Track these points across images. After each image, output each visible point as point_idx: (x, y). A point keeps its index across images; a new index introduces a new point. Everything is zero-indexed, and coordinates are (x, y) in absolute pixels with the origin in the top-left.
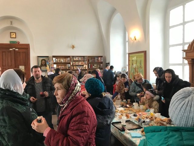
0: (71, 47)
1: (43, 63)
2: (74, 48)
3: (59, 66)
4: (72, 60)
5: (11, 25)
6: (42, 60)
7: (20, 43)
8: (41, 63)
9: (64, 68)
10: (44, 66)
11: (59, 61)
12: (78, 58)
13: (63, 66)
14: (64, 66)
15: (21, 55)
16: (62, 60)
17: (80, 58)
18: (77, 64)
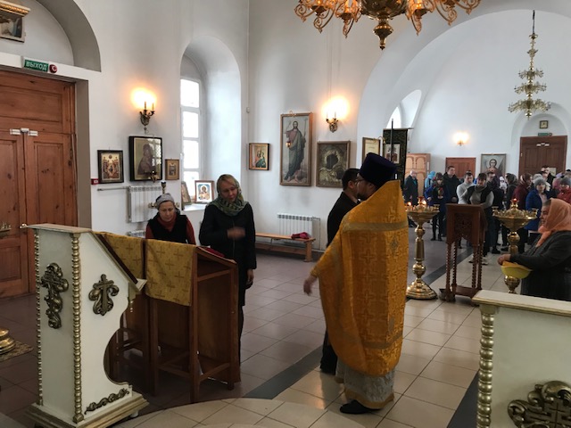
7: (552, 135)
15: (553, 153)
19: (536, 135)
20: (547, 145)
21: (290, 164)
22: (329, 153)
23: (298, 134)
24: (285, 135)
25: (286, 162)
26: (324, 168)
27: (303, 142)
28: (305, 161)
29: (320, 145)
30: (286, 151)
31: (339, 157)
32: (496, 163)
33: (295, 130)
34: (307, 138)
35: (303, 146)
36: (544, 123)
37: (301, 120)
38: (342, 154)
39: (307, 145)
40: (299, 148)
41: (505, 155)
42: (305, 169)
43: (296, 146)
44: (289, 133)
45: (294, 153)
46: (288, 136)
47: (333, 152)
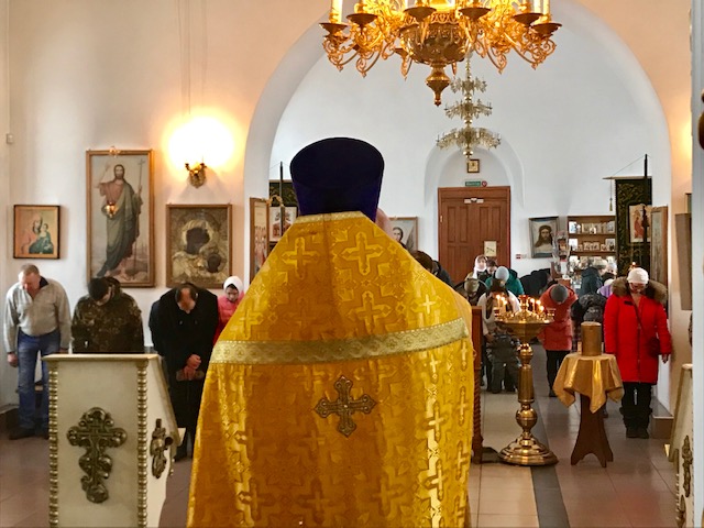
1: (543, 235)
3: (586, 244)
6: (542, 228)
7: (489, 185)
8: (540, 236)
9: (598, 248)
10: (546, 242)
11: (586, 230)
13: (595, 244)
14: (597, 244)
15: (490, 215)
16: (593, 229)
19: (463, 185)
20: (481, 201)
21: (108, 247)
22: (190, 225)
23: (126, 189)
24: (96, 192)
25: (102, 244)
26: (182, 254)
27: (137, 204)
28: (143, 240)
29: (172, 209)
30: (101, 221)
31: (211, 233)
32: (402, 234)
33: (119, 182)
34: (145, 197)
35: (136, 212)
36: (474, 164)
37: (131, 164)
38: (217, 226)
39: (145, 209)
40: (128, 214)
41: (415, 219)
42: (143, 255)
43: (122, 210)
44: (104, 187)
45: (117, 225)
46: (103, 193)
47: (199, 224)
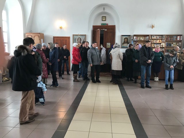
0: (151, 27)
2: (153, 28)
4: (151, 38)
5: (104, 11)
7: (108, 25)
11: (139, 39)
12: (156, 37)
15: (109, 35)
17: (158, 37)
18: (155, 42)
19: (100, 25)
20: (106, 30)
32: (81, 40)
36: (104, 18)
41: (85, 35)
